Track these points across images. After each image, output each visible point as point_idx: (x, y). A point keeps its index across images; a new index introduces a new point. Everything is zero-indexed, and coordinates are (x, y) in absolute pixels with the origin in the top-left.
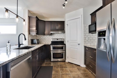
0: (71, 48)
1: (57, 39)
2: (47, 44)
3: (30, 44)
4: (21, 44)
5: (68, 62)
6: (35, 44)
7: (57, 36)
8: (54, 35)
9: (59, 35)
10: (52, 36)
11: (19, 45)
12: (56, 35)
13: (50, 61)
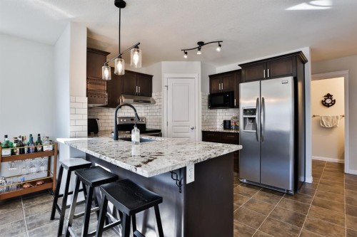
1: (132, 119)
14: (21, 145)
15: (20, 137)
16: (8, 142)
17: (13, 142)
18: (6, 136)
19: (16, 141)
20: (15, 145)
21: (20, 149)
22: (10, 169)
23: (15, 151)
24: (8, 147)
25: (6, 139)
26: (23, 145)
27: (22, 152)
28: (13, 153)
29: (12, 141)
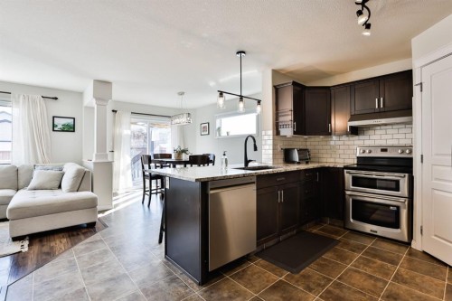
0: (436, 192)
1: (384, 150)
2: (331, 165)
3: (281, 161)
4: (250, 161)
5: (424, 252)
6: (293, 162)
7: (383, 137)
8: (371, 132)
9: (384, 132)
10: (361, 137)
11: (247, 162)
12: (377, 132)
13: (342, 225)
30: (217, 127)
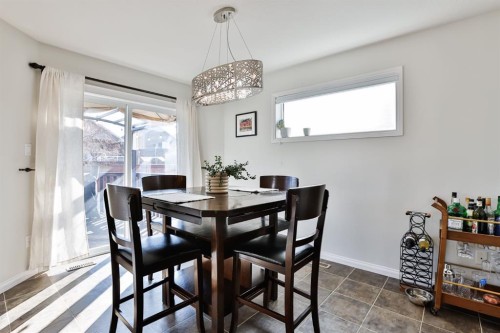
14: (481, 215)
15: (479, 200)
16: (458, 205)
17: (467, 207)
18: (455, 195)
19: (472, 207)
20: (470, 213)
21: (479, 224)
22: (460, 255)
23: (470, 224)
24: (458, 215)
25: (456, 200)
26: (486, 217)
27: (483, 229)
28: (466, 227)
29: (465, 204)
30: (278, 119)
